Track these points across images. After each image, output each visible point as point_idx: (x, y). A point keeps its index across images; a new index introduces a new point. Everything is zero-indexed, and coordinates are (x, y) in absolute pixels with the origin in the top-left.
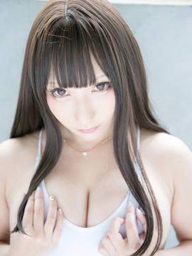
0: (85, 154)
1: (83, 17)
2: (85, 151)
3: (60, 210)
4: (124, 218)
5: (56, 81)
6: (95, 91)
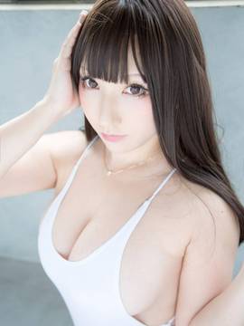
0: (109, 173)
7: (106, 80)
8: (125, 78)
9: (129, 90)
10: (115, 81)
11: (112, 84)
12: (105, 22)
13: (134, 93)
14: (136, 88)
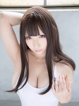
0: (38, 60)
5: (27, 34)
7: (34, 36)
8: (39, 34)
9: (40, 37)
10: (36, 36)
11: (36, 37)
13: (41, 37)
14: (42, 36)
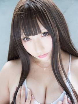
1: (33, 3)
2: (45, 68)
3: (33, 96)
4: (63, 101)
6: (42, 37)
7: (33, 35)
9: (43, 35)
12: (24, 15)
13: (45, 36)
